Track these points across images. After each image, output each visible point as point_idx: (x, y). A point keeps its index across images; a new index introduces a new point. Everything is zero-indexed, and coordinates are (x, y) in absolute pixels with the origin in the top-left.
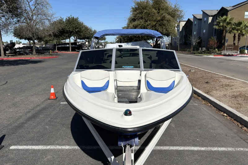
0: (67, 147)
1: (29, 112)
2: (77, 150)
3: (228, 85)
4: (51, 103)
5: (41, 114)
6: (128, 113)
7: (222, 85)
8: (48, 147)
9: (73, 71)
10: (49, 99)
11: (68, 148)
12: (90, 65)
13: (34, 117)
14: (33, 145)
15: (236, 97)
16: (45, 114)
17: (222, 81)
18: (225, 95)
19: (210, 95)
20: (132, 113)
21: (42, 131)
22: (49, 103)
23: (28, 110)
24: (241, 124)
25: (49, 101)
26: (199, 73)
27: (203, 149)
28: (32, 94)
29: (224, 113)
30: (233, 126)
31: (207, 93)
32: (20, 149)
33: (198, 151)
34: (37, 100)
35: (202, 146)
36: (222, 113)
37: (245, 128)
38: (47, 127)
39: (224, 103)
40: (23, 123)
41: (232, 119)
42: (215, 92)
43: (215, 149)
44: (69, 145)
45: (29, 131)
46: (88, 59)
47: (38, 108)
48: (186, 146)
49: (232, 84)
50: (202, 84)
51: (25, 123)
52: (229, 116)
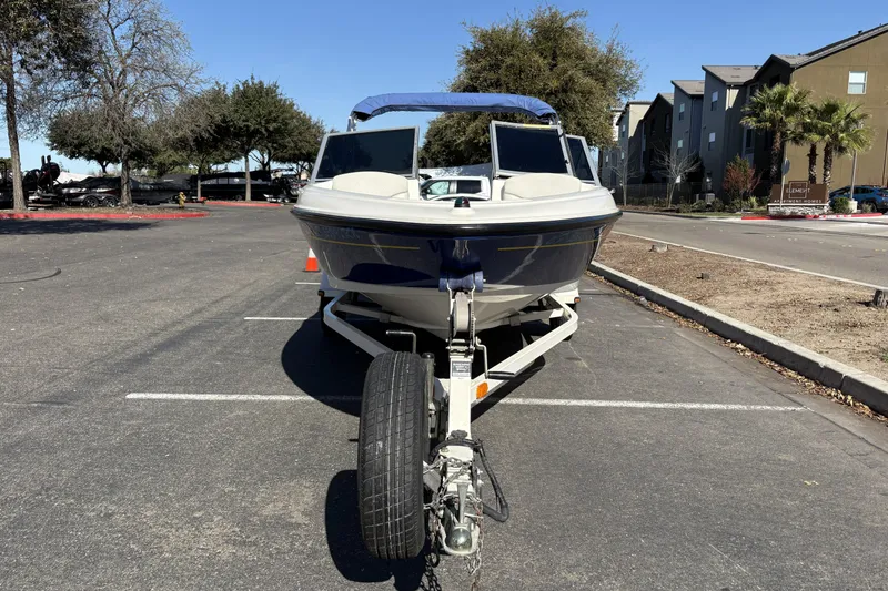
0: (286, 398)
1: (153, 334)
3: (766, 281)
5: (191, 339)
6: (462, 203)
7: (747, 283)
9: (310, 182)
13: (172, 343)
15: (779, 306)
16: (204, 339)
17: (750, 272)
19: (706, 304)
21: (206, 369)
23: (149, 331)
24: (781, 364)
26: (681, 255)
28: (151, 298)
29: (739, 342)
31: (698, 301)
34: (171, 311)
35: (659, 401)
36: (733, 343)
37: (792, 373)
38: (218, 363)
39: (743, 319)
40: (146, 355)
41: (759, 355)
42: (721, 298)
43: (695, 406)
45: (169, 369)
47: (179, 328)
49: (780, 280)
50: (684, 280)
51: (151, 355)
52: (751, 350)
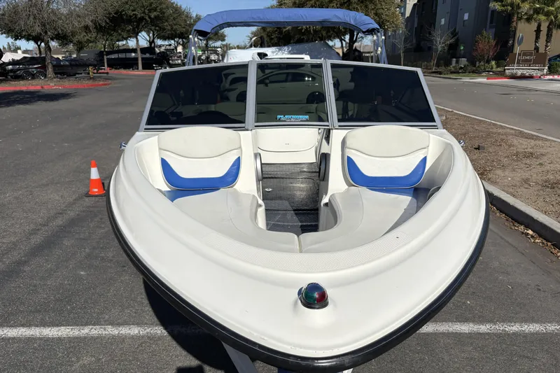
0: (134, 331)
1: (35, 232)
2: (160, 338)
3: (531, 153)
4: (92, 207)
5: (65, 237)
6: (314, 297)
7: (517, 154)
8: (86, 331)
9: (138, 131)
10: (88, 195)
11: (136, 332)
13: (48, 244)
14: (44, 324)
15: (553, 186)
16: (77, 236)
17: (515, 142)
18: (526, 181)
19: (489, 180)
21: (69, 284)
22: (88, 207)
23: (32, 226)
25: (87, 199)
26: (456, 122)
27: (484, 328)
28: (44, 182)
29: (527, 227)
30: (552, 262)
32: (10, 338)
33: (471, 336)
34: (57, 198)
35: (481, 320)
36: (522, 227)
38: (82, 273)
39: (526, 200)
40: (20, 263)
41: (549, 244)
42: (499, 172)
43: (515, 328)
44: (138, 324)
45: (35, 286)
46: (182, 92)
47: (59, 222)
48: (440, 322)
49: (542, 151)
51: (25, 263)
52: (540, 236)
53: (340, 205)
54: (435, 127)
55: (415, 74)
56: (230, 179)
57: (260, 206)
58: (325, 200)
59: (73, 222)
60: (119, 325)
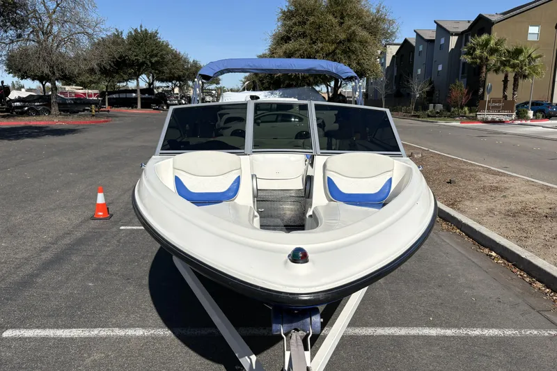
0: (139, 332)
1: (45, 249)
2: (164, 338)
3: (497, 187)
4: (98, 228)
5: (74, 254)
6: (299, 256)
7: (484, 188)
8: (95, 332)
9: (154, 154)
10: (93, 218)
11: (141, 333)
12: (193, 141)
13: (58, 260)
14: (57, 327)
15: (514, 215)
16: (84, 253)
17: (483, 177)
18: (491, 211)
19: (459, 209)
20: (310, 256)
21: (79, 294)
22: (94, 229)
23: (43, 245)
24: (529, 275)
25: (92, 222)
27: (449, 332)
28: (51, 206)
29: (491, 250)
30: (512, 279)
31: (452, 205)
32: (26, 338)
33: (438, 338)
34: (65, 220)
36: (487, 250)
37: (539, 285)
38: (90, 284)
39: (491, 227)
40: (32, 276)
41: (510, 264)
42: (468, 203)
43: (477, 332)
44: (143, 327)
45: (47, 295)
47: (67, 241)
48: (411, 327)
49: (506, 185)
50: (438, 184)
51: (37, 275)
52: (502, 257)
53: (321, 215)
54: (400, 156)
55: (384, 113)
56: (232, 194)
57: (256, 216)
58: (310, 213)
59: (80, 242)
60: (126, 327)
